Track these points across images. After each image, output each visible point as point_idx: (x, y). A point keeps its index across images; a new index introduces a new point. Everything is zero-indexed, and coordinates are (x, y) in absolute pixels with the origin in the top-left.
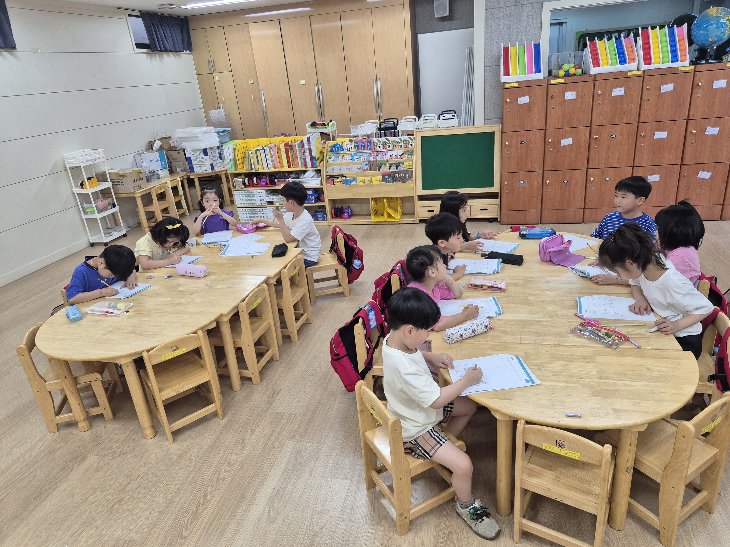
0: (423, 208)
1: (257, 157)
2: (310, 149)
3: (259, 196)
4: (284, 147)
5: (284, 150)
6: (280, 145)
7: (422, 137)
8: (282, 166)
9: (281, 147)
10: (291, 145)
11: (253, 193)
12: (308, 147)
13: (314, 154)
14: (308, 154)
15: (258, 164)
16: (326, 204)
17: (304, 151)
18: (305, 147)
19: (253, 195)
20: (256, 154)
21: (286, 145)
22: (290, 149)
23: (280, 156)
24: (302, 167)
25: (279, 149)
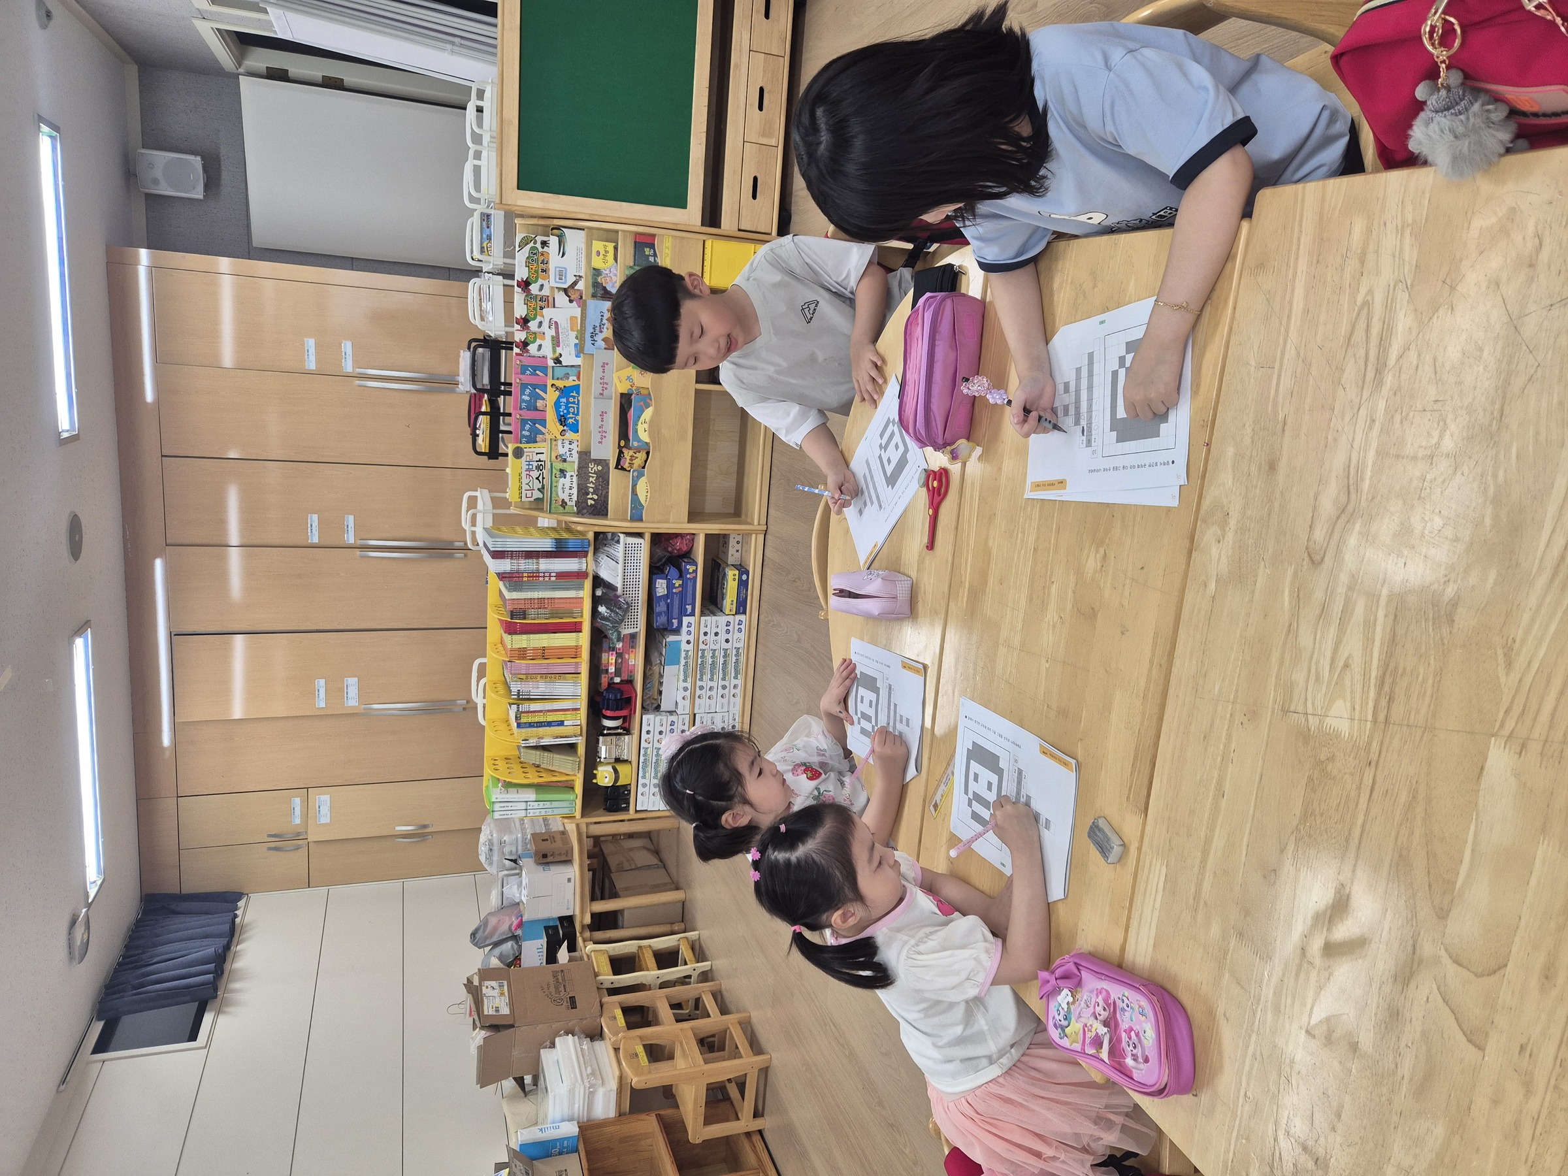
0: (744, 212)
1: (540, 724)
2: (530, 555)
3: (657, 736)
4: (516, 637)
5: (524, 637)
6: (509, 647)
7: (518, 189)
8: (575, 652)
9: (516, 646)
10: (513, 615)
11: (649, 751)
12: (522, 561)
13: (547, 544)
14: (544, 565)
15: (561, 723)
16: (701, 530)
17: (535, 575)
18: (522, 567)
19: (655, 753)
20: (531, 725)
21: (510, 629)
22: (524, 618)
23: (544, 653)
24: (580, 587)
25: (522, 653)
